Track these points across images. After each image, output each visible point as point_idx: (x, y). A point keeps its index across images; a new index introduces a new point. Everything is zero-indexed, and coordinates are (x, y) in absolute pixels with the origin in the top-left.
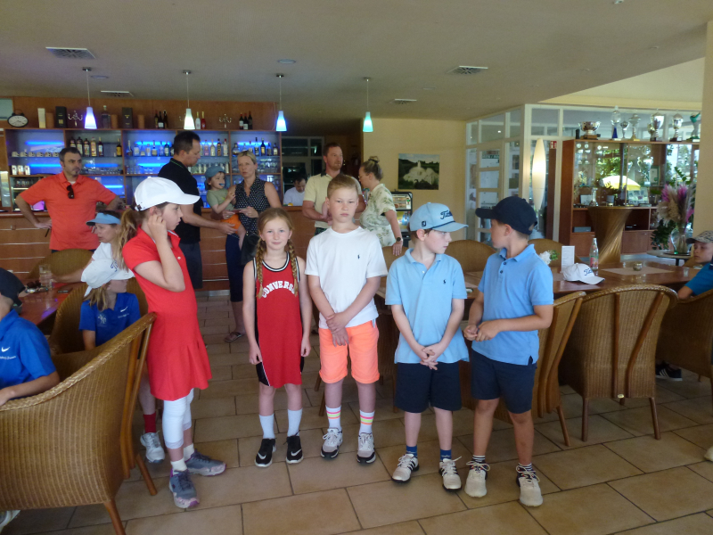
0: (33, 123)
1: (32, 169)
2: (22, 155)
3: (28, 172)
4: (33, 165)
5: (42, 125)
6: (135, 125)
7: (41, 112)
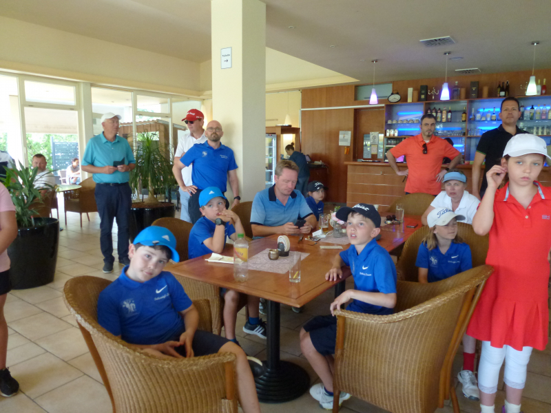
0: (404, 99)
1: (399, 132)
2: (394, 122)
3: (396, 135)
4: (400, 129)
5: (410, 100)
6: (479, 95)
7: (410, 90)
